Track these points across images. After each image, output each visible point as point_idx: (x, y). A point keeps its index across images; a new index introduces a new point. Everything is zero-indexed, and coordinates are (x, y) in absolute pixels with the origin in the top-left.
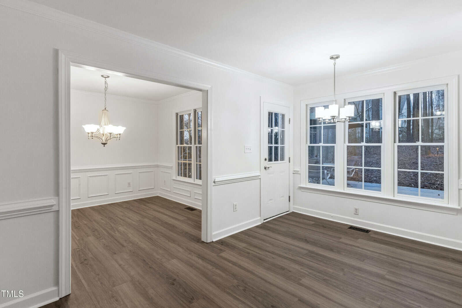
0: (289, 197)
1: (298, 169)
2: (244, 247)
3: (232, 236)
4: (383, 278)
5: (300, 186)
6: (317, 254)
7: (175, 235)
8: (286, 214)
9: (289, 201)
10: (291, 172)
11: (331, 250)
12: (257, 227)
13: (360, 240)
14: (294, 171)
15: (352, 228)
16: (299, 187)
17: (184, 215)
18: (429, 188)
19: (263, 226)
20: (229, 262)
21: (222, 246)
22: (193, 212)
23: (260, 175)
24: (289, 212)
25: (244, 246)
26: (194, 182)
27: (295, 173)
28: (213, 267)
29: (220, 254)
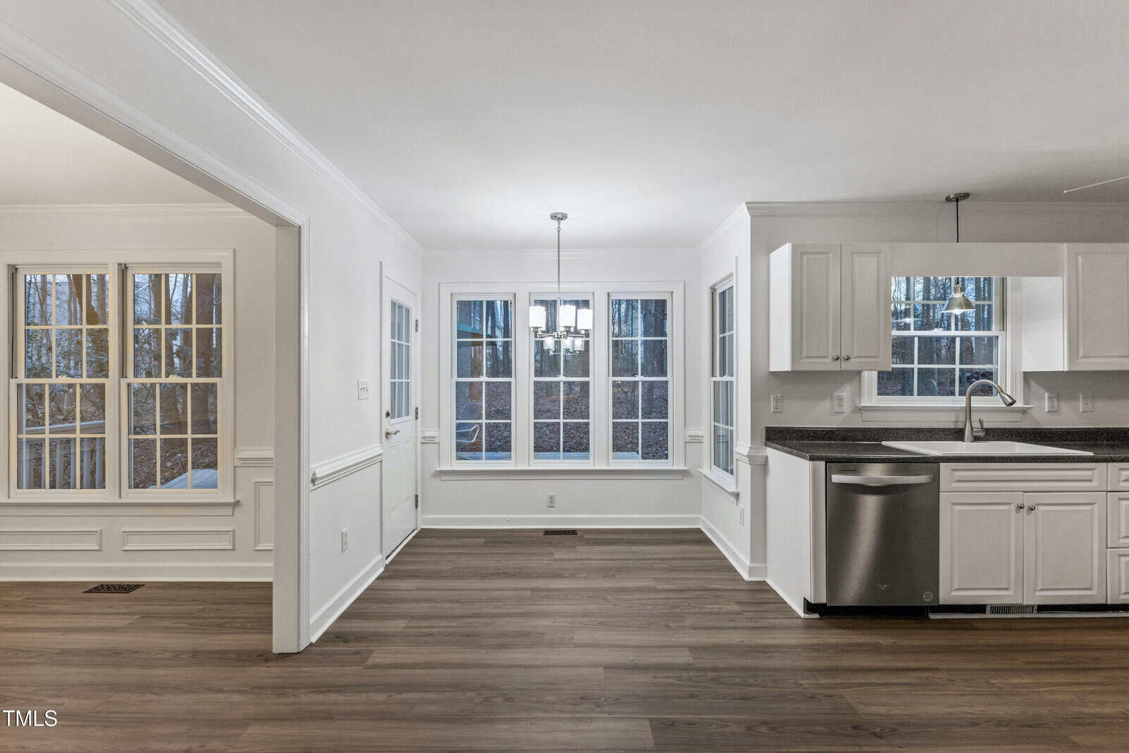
0: (417, 496)
1: (434, 432)
2: (406, 627)
3: (346, 616)
4: (655, 590)
5: (438, 469)
6: (548, 590)
7: (161, 672)
8: (414, 537)
9: (417, 506)
10: (420, 440)
11: (560, 576)
12: (379, 578)
13: (578, 548)
14: (424, 438)
15: (548, 532)
16: (437, 471)
17: (110, 610)
18: (577, 451)
19: (391, 573)
20: (413, 668)
21: (350, 644)
22: (133, 594)
23: (381, 452)
24: (416, 532)
25: (403, 625)
26: (117, 500)
27: (427, 441)
28: (389, 694)
29: (366, 663)
